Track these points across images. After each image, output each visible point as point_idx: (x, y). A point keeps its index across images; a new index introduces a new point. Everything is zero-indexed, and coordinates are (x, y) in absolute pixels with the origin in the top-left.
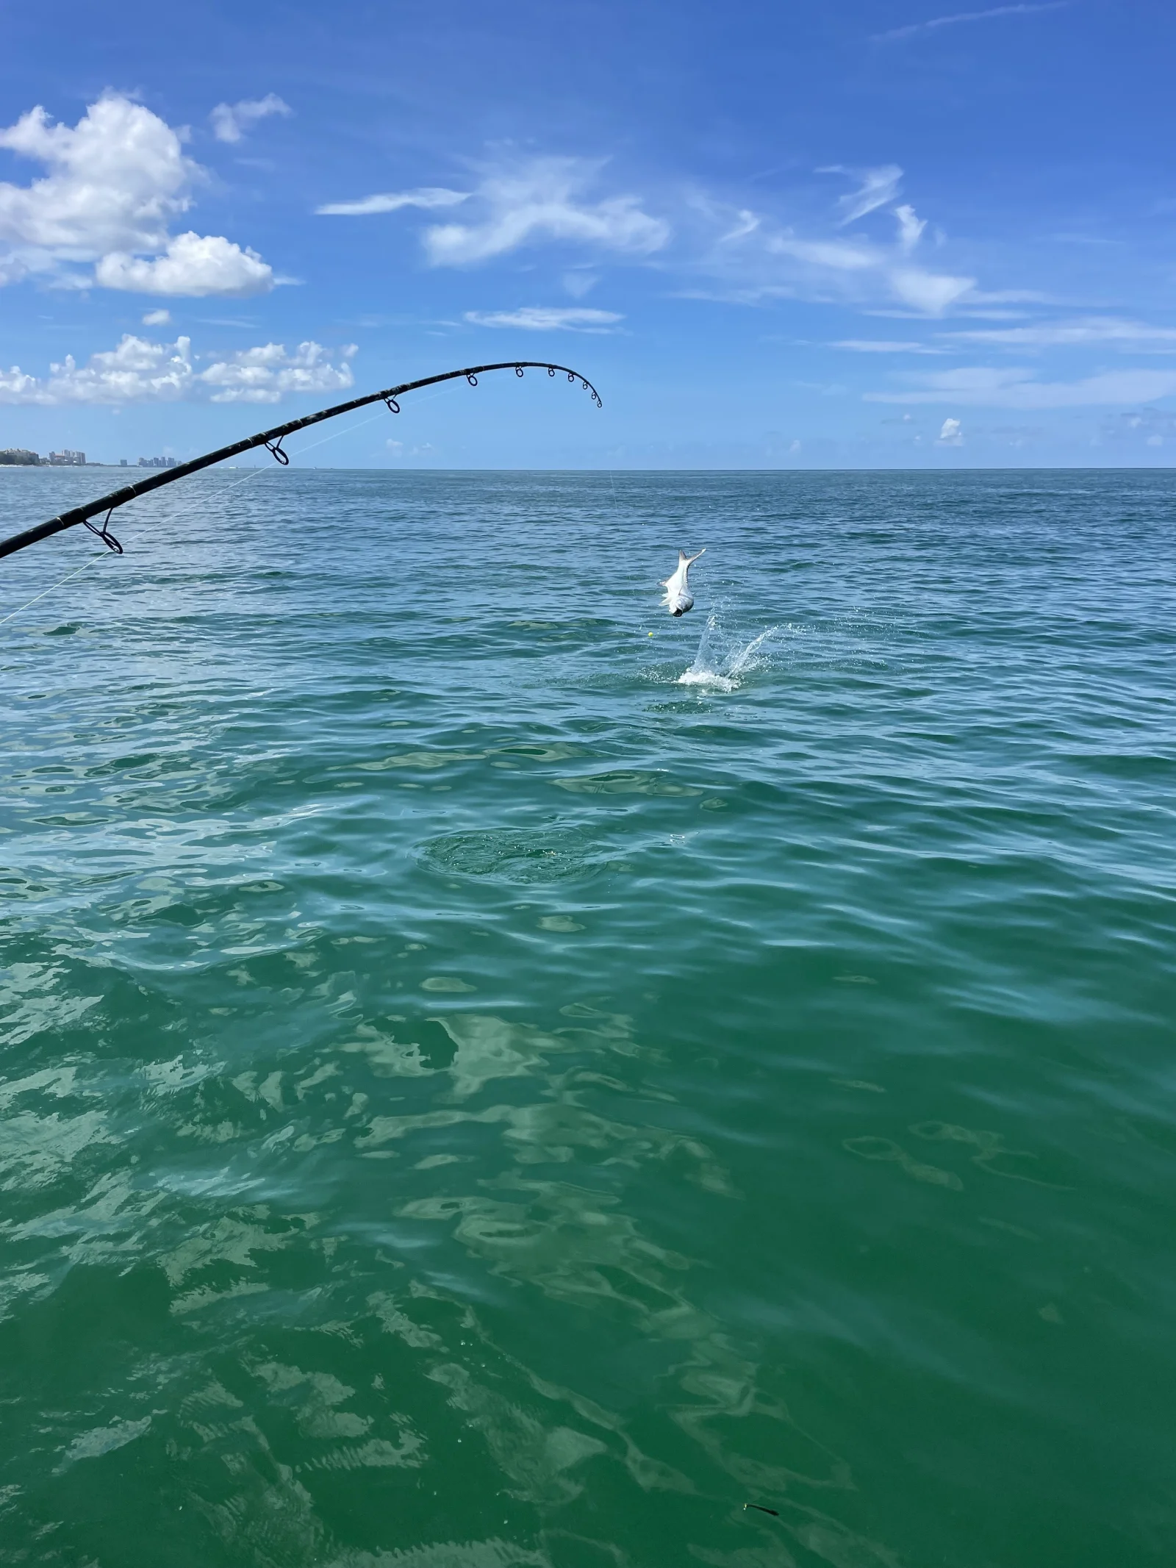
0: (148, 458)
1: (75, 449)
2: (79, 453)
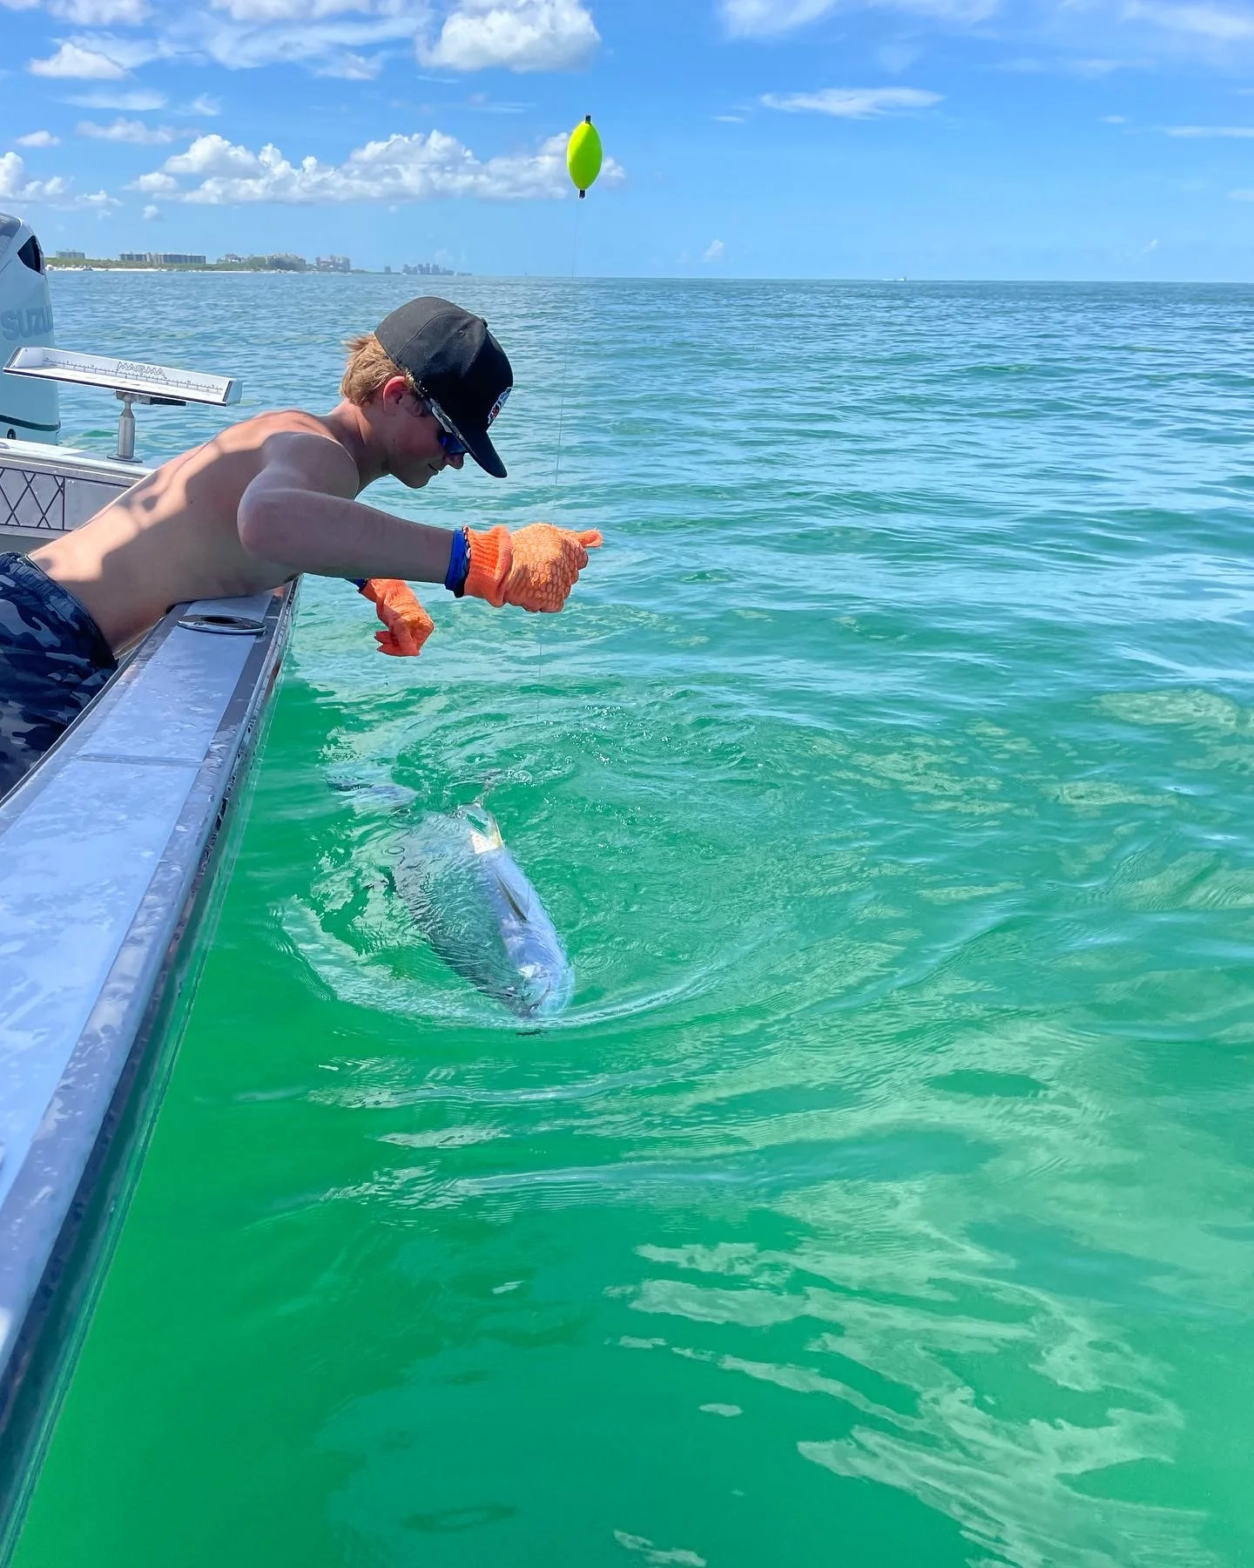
0: (412, 265)
1: (340, 257)
2: (344, 258)
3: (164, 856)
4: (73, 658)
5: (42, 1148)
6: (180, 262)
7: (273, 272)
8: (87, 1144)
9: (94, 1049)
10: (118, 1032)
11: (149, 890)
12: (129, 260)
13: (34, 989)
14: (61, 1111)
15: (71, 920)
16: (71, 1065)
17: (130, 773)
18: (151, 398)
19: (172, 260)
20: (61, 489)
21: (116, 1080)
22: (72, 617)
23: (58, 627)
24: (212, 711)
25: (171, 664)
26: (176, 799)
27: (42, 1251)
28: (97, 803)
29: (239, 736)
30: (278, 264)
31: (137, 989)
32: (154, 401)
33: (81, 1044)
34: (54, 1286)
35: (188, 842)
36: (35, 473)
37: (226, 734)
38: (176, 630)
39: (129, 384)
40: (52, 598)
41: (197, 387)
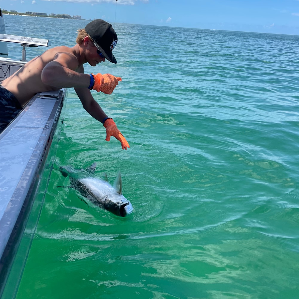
2: (80, 16)
3: (35, 149)
4: (11, 107)
5: (7, 214)
6: (40, 15)
7: (63, 18)
8: (18, 213)
9: (19, 191)
10: (25, 188)
11: (32, 156)
12: (28, 13)
13: (4, 178)
14: (11, 205)
15: (13, 163)
16: (13, 195)
17: (26, 131)
18: (30, 45)
19: (39, 14)
20: (9, 68)
21: (24, 199)
22: (10, 97)
23: (7, 100)
24: (46, 116)
25: (36, 106)
26: (38, 136)
27: (7, 237)
28: (18, 137)
29: (53, 122)
30: (64, 16)
31: (30, 178)
32: (30, 46)
33: (16, 190)
34: (11, 244)
35: (41, 145)
36: (2, 64)
37: (49, 121)
38: (37, 99)
39: (24, 42)
40: (6, 93)
41: (41, 42)
